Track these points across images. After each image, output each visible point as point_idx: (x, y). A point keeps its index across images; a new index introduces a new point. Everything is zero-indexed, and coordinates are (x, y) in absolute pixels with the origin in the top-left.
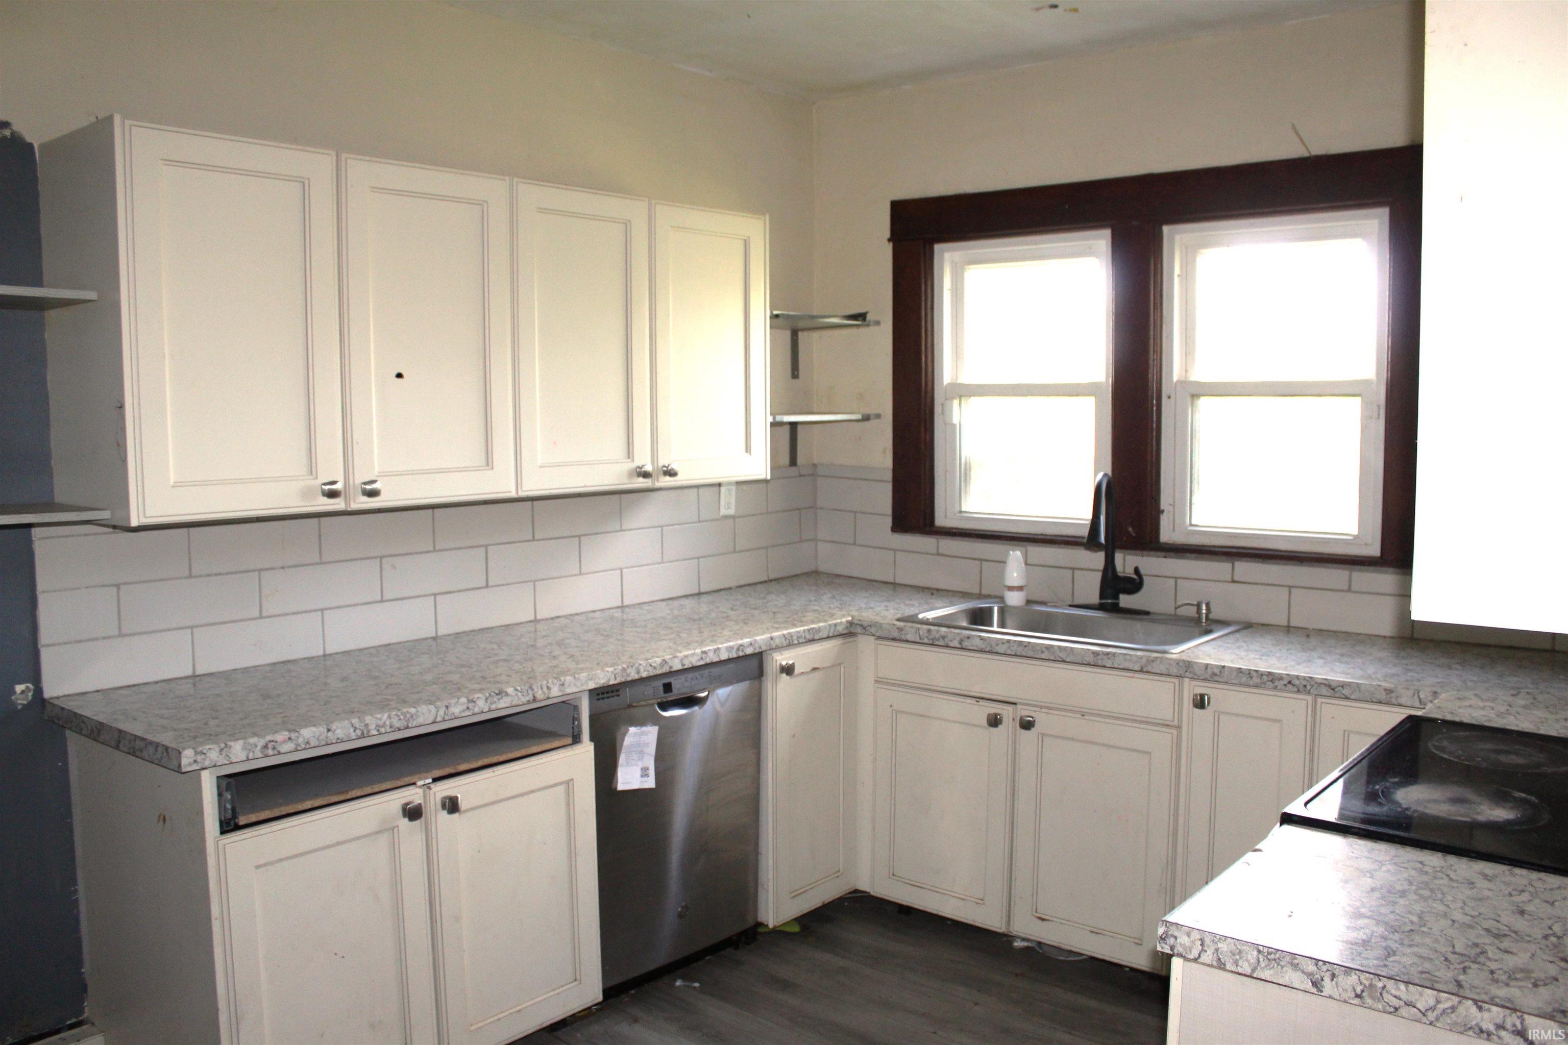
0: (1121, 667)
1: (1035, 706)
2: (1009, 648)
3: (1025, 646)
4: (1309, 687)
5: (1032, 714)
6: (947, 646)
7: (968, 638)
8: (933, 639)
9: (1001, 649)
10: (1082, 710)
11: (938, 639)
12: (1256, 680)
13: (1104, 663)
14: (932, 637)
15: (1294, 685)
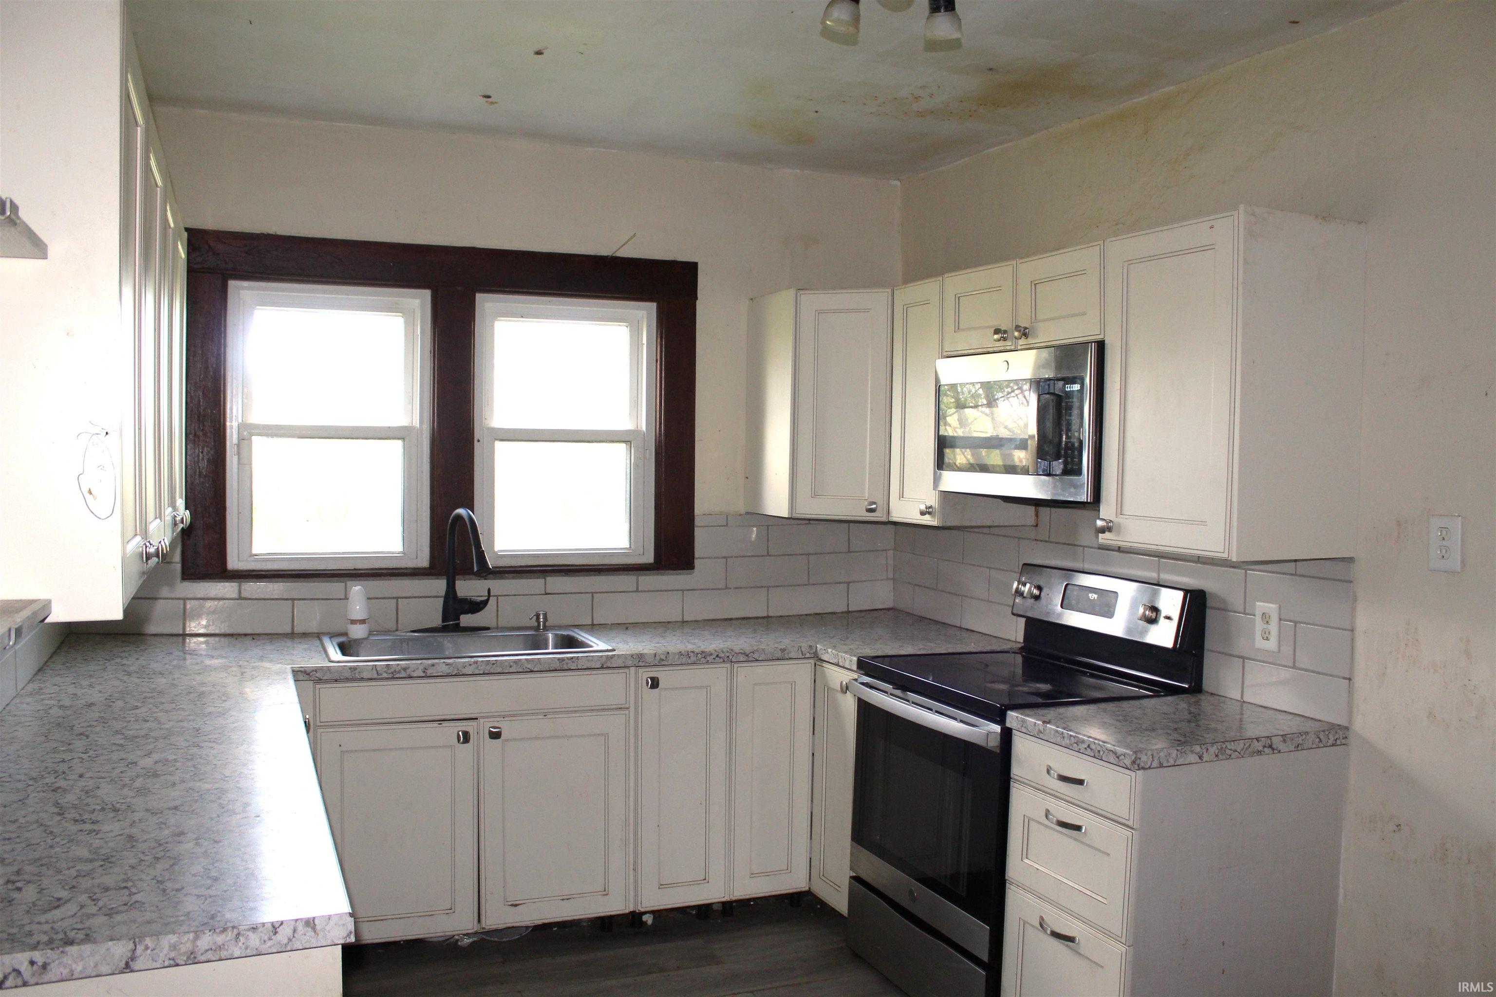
0: (585, 667)
1: (499, 716)
2: (477, 668)
3: (494, 664)
4: (731, 657)
5: (496, 725)
6: (410, 677)
7: (433, 665)
8: (392, 673)
9: (468, 671)
10: (542, 711)
11: (399, 672)
12: (693, 659)
13: (569, 666)
14: (392, 670)
15: (720, 658)
